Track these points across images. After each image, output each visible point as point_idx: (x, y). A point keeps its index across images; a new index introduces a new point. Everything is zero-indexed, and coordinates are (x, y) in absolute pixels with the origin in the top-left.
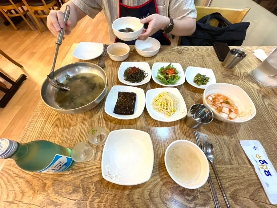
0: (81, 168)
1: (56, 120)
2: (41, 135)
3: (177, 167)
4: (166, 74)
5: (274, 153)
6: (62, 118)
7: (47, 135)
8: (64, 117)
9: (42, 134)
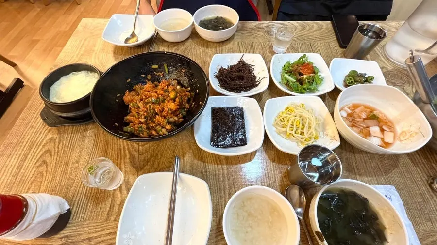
0: (82, 234)
1: (43, 153)
2: (16, 178)
3: (247, 232)
4: (298, 75)
5: (418, 206)
6: (55, 150)
7: (27, 179)
8: (58, 147)
9: (18, 177)
